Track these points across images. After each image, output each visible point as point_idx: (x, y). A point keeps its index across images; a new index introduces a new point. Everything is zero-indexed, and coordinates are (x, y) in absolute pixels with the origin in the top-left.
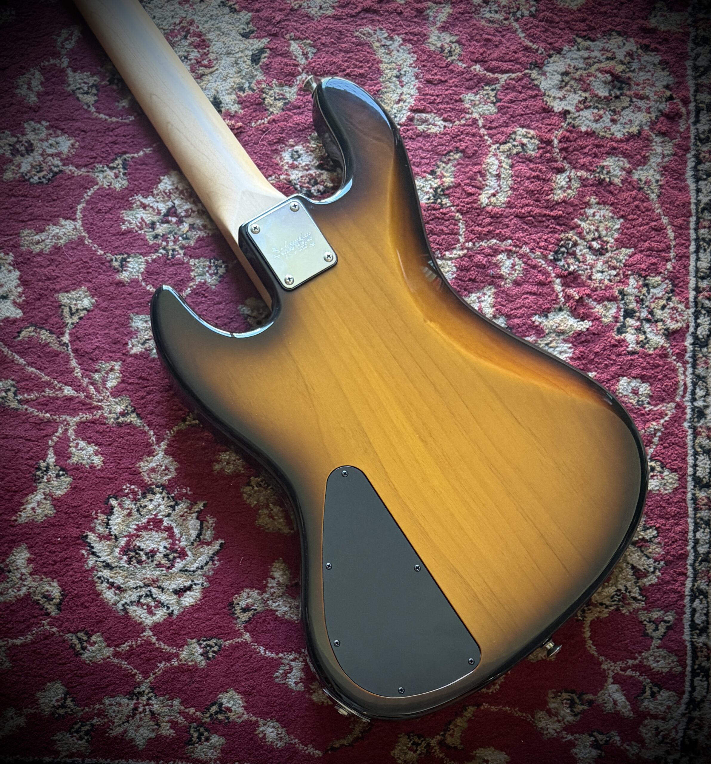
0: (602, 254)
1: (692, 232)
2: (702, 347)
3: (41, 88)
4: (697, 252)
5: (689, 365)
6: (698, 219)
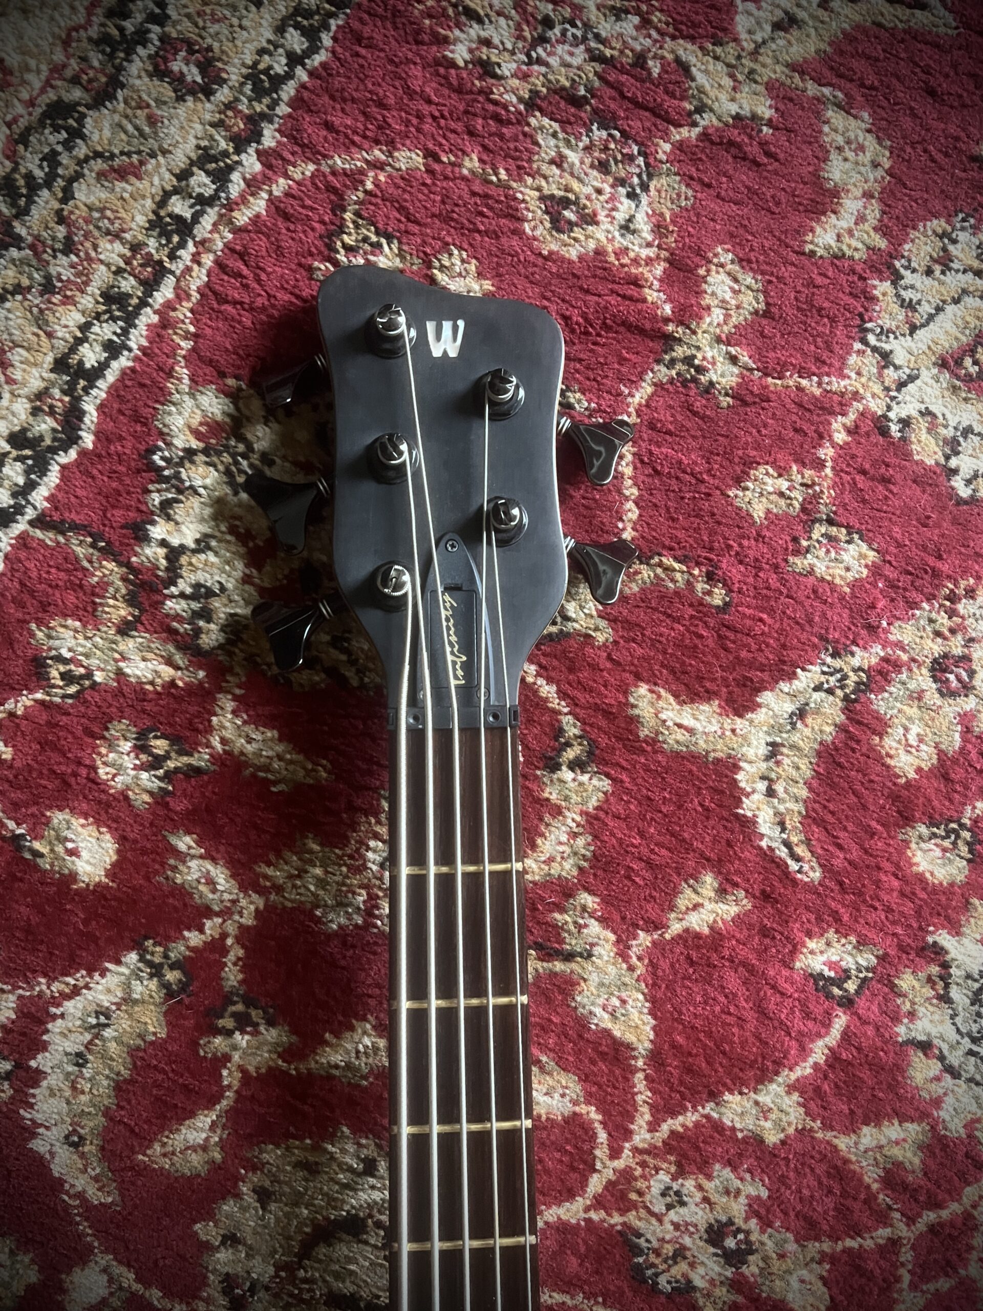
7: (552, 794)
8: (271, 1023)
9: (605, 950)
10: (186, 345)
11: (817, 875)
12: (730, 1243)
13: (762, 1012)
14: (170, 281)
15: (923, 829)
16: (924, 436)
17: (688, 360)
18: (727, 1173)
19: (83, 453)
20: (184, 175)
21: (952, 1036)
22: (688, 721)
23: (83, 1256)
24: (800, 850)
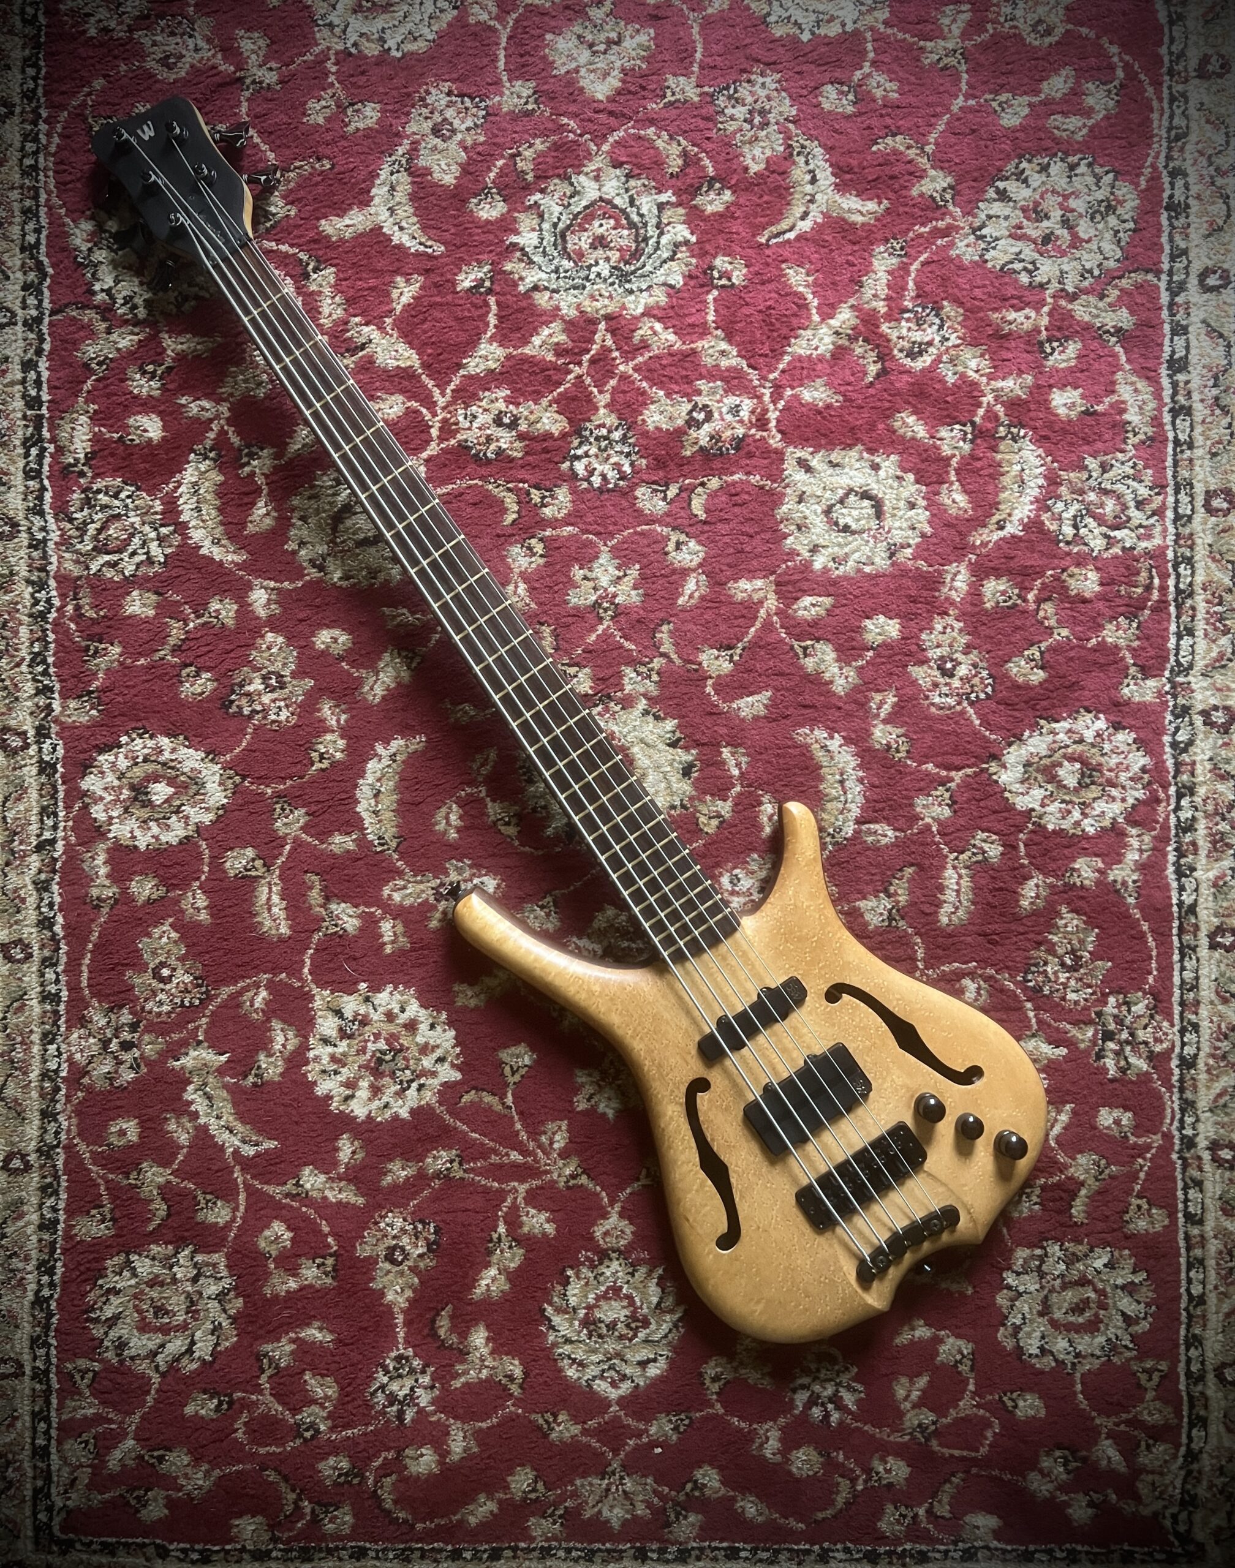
0: (1076, 970)
1: (1175, 939)
2: (1188, 1069)
3: (458, 823)
4: (1181, 961)
5: (1175, 1090)
6: (1181, 924)
7: (313, 287)
8: (262, 449)
9: (376, 335)
10: (63, 211)
11: (443, 248)
12: (506, 420)
13: (457, 319)
14: (42, 191)
15: (475, 201)
16: (367, 45)
17: (254, 82)
18: (487, 394)
19: (52, 277)
20: (22, 149)
21: (544, 276)
22: (348, 222)
23: (249, 587)
24: (429, 243)
